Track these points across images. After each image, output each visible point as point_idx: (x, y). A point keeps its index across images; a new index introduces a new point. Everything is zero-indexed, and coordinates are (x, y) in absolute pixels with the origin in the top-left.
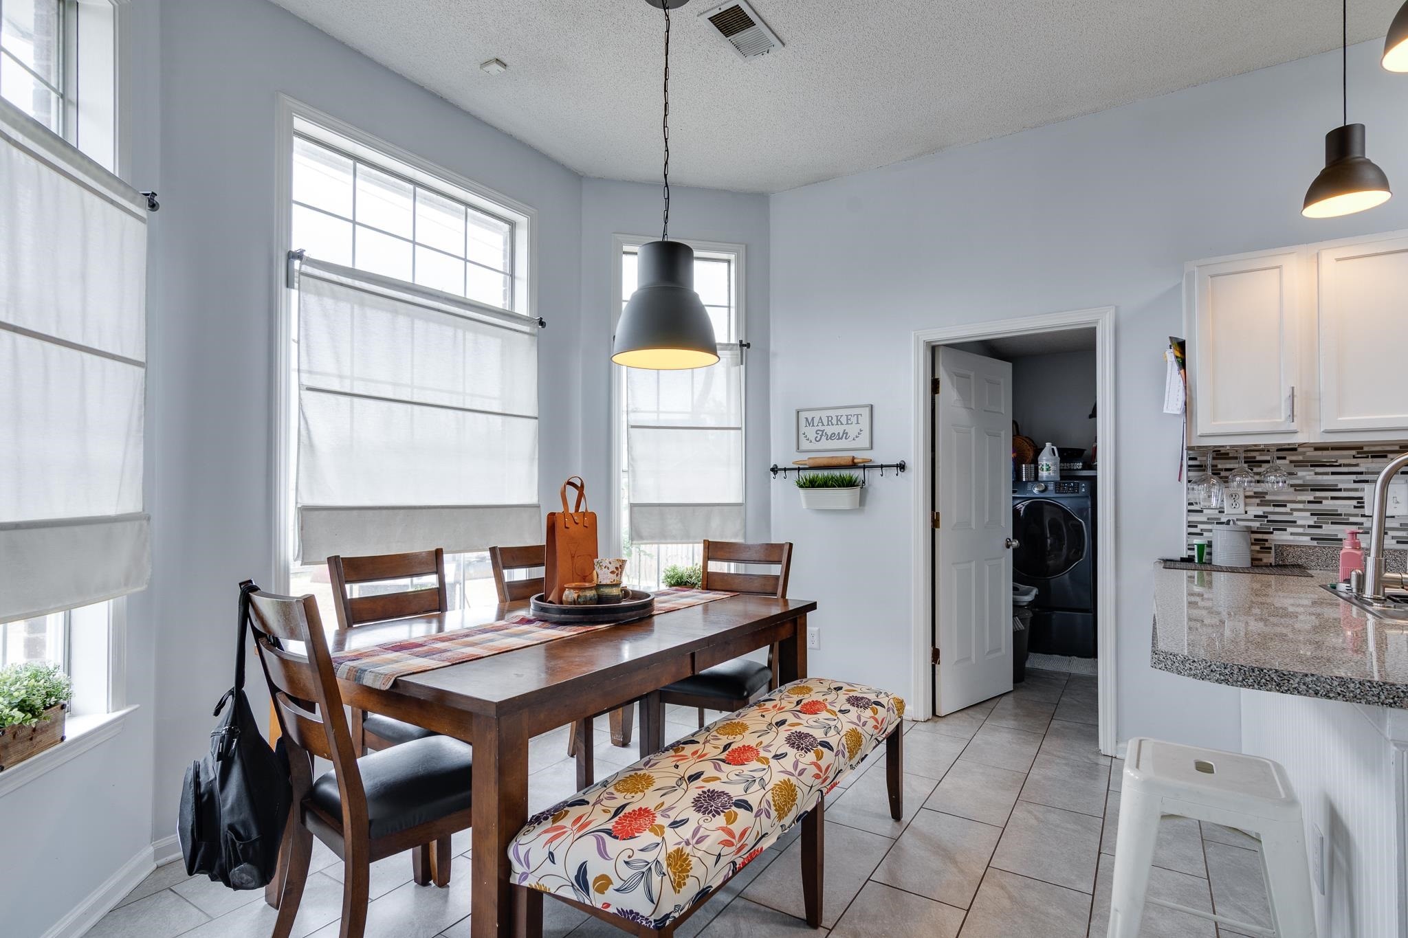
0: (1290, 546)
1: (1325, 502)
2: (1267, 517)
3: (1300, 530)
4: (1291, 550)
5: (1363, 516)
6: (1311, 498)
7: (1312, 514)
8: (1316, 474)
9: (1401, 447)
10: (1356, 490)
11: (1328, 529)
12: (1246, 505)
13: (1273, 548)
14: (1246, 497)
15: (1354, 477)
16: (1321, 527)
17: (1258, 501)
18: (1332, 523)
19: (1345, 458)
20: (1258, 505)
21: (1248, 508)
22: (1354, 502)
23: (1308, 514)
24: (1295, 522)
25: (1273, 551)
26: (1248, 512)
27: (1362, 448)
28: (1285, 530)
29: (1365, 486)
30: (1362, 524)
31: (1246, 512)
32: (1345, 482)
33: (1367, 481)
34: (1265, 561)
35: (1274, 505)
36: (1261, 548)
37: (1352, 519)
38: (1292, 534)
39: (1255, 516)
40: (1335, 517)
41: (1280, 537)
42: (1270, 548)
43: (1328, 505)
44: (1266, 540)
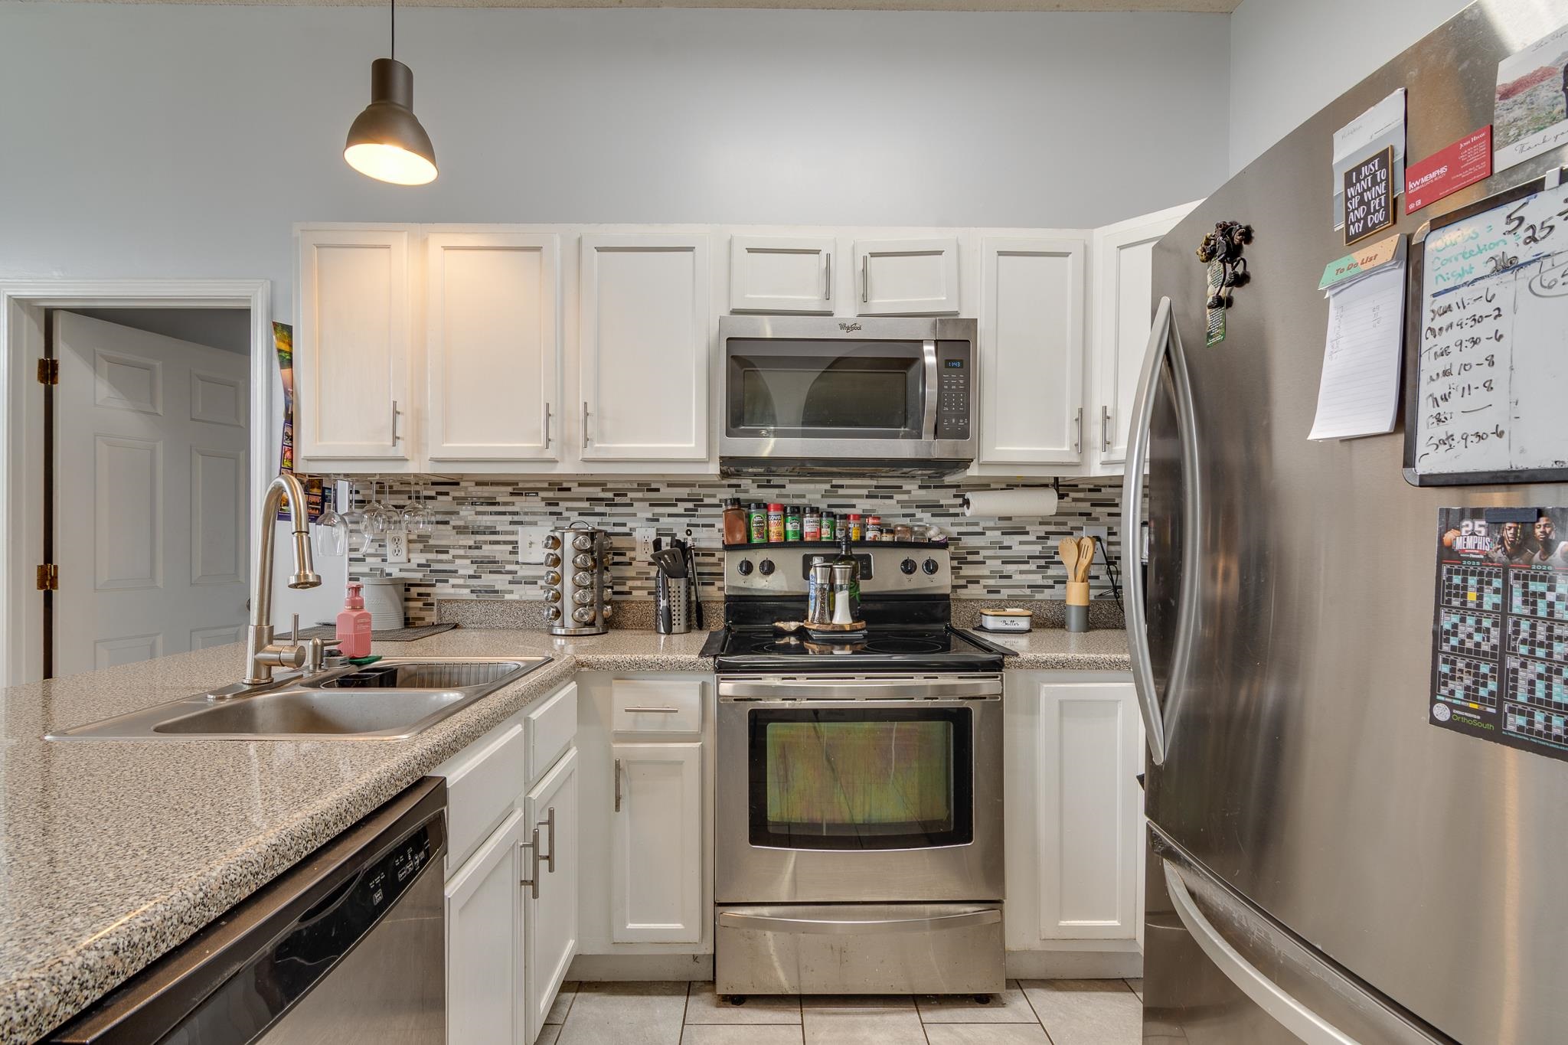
0: (449, 601)
1: (484, 547)
2: (429, 566)
3: (460, 581)
4: (448, 606)
5: (517, 563)
6: (471, 543)
7: (472, 562)
8: (478, 513)
9: (550, 484)
10: (513, 533)
11: (488, 579)
12: (409, 551)
13: (436, 604)
14: (410, 541)
15: (509, 518)
16: (480, 577)
17: (420, 546)
18: (490, 572)
19: (502, 494)
20: (421, 551)
21: (411, 556)
22: (510, 548)
23: (468, 561)
24: (456, 572)
25: (435, 608)
26: (412, 561)
27: (517, 484)
28: (447, 581)
29: (519, 528)
30: (516, 572)
31: (409, 561)
32: (502, 523)
33: (520, 523)
34: (428, 620)
35: (437, 552)
36: (425, 604)
37: (509, 567)
38: (453, 586)
39: (419, 565)
40: (492, 565)
41: (442, 591)
42: (432, 604)
43: (487, 550)
44: (428, 595)
